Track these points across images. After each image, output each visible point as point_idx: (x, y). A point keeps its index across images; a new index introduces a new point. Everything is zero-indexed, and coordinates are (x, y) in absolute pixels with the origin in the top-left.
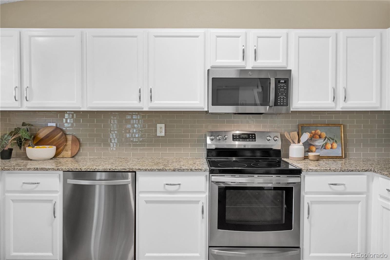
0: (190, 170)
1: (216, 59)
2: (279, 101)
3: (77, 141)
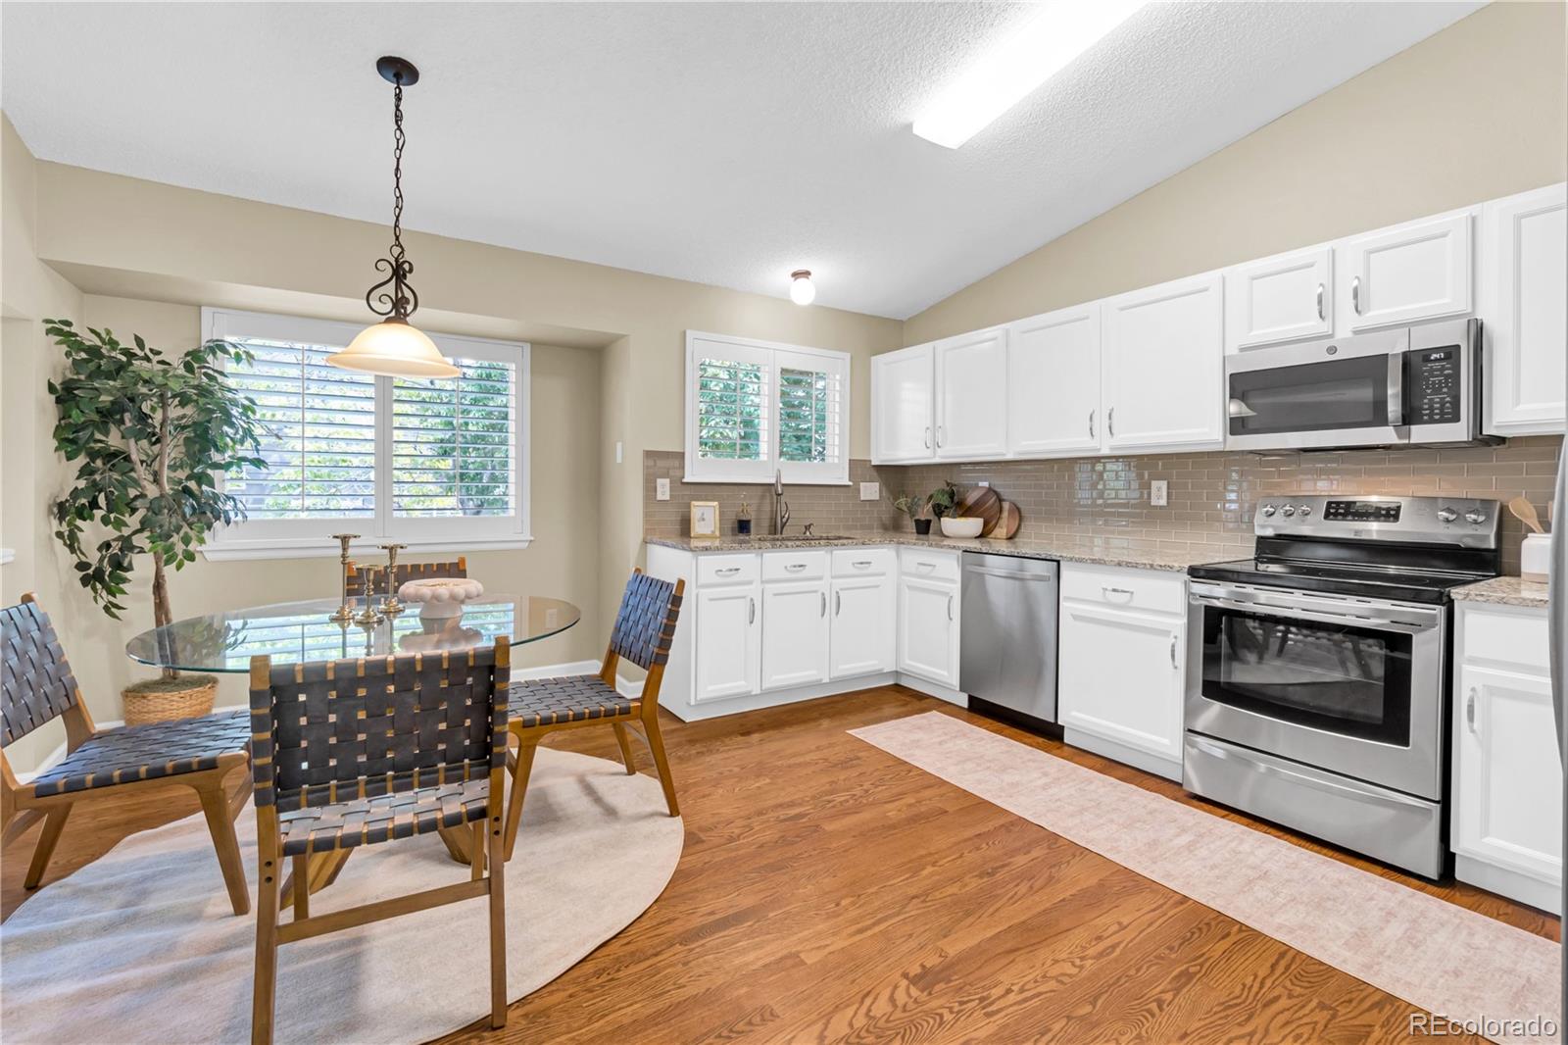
0: (1148, 566)
1: (1251, 330)
2: (1437, 414)
3: (1017, 511)
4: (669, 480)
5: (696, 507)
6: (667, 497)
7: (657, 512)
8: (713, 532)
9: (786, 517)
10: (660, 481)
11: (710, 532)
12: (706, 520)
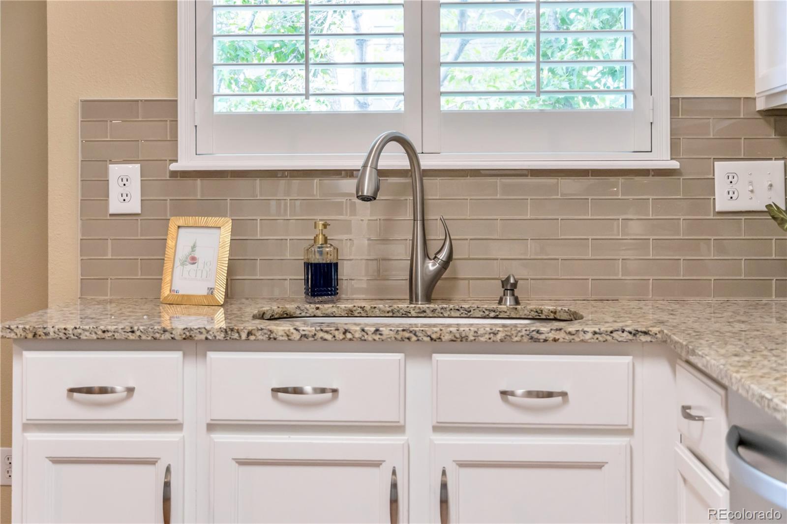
4: (138, 166)
5: (181, 230)
6: (134, 206)
7: (109, 241)
8: (211, 290)
9: (443, 256)
10: (115, 171)
11: (205, 292)
12: (200, 262)
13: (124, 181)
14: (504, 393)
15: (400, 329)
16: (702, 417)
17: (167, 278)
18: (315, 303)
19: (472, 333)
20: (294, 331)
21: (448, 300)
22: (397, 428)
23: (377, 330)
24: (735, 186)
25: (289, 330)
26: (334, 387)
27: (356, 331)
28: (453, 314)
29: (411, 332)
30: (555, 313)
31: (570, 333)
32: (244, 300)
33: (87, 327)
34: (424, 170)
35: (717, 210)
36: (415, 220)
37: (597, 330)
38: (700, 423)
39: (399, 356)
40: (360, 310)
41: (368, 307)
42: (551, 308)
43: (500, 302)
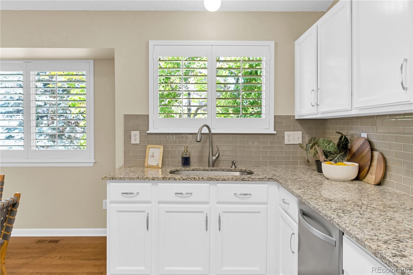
3: (384, 161)
4: (139, 131)
5: (150, 148)
6: (138, 142)
7: (131, 151)
8: (158, 164)
9: (217, 155)
10: (133, 133)
11: (156, 165)
12: (155, 157)
13: (135, 135)
14: (235, 194)
15: (209, 178)
16: (288, 203)
17: (146, 161)
18: (185, 167)
19: (227, 179)
20: (181, 178)
21: (218, 166)
22: (207, 203)
23: (203, 178)
24: (290, 138)
25: (180, 178)
26: (191, 192)
27: (197, 178)
28: (219, 170)
29: (211, 178)
30: (245, 170)
31: (252, 179)
32: (166, 166)
33: (126, 177)
34: (212, 133)
35: (285, 144)
36: (210, 146)
37: (259, 178)
38: (288, 205)
39: (208, 185)
40: (196, 169)
41: (198, 169)
42: (245, 169)
43: (231, 167)
